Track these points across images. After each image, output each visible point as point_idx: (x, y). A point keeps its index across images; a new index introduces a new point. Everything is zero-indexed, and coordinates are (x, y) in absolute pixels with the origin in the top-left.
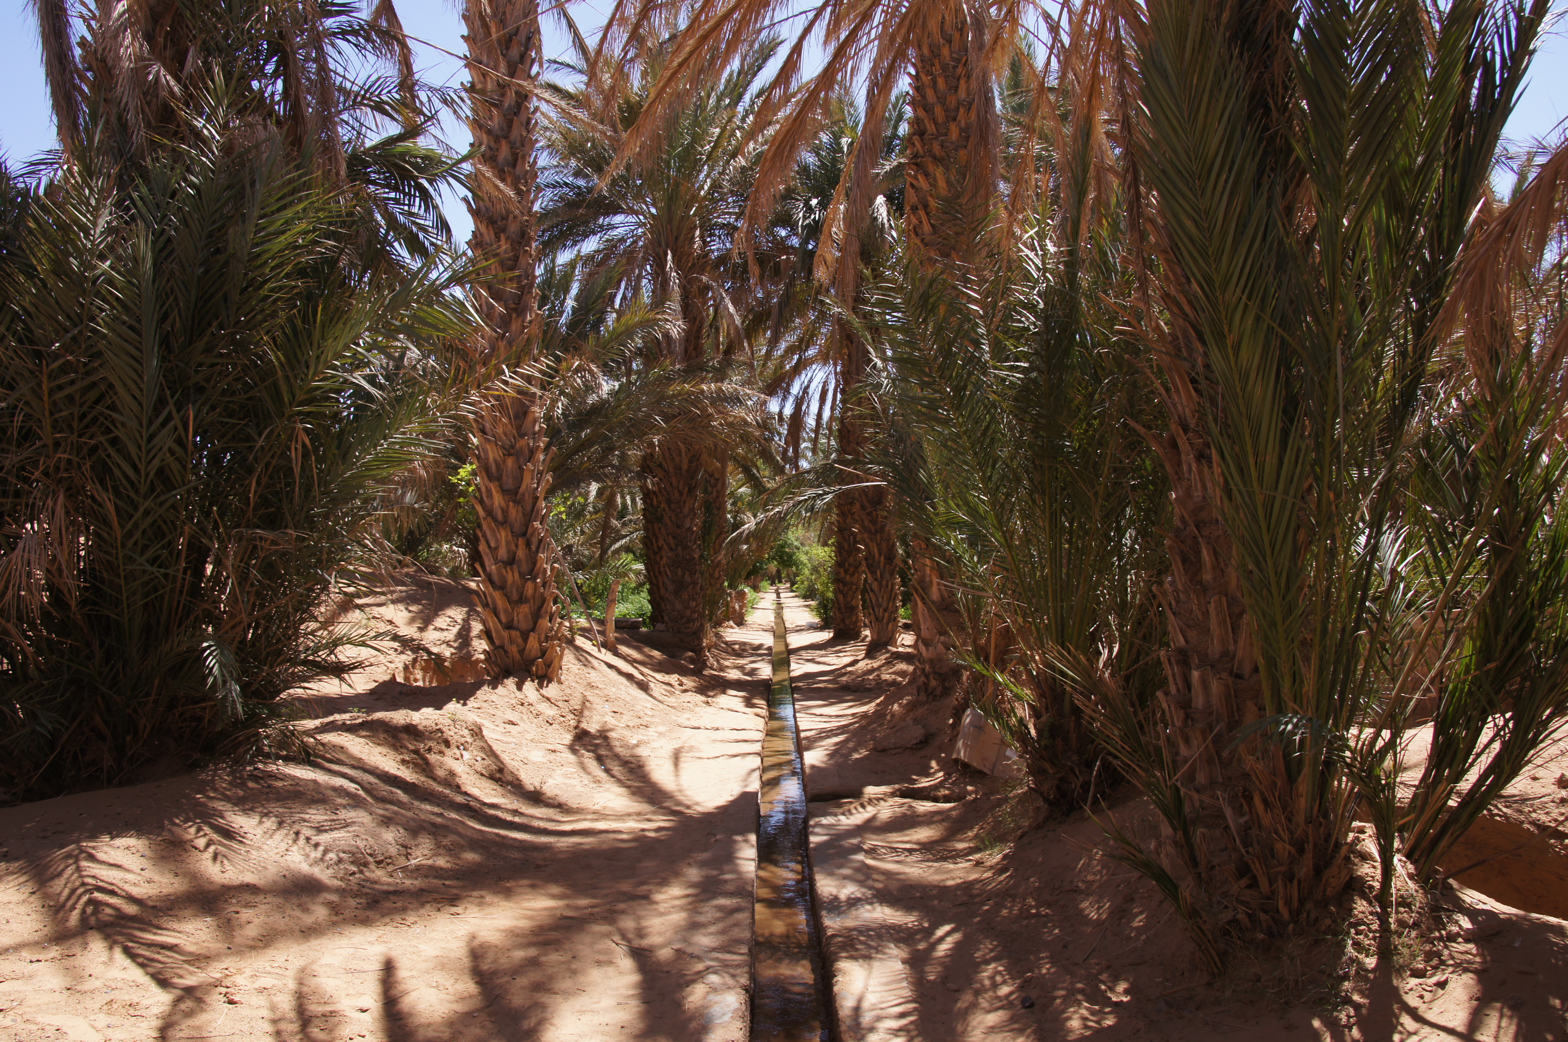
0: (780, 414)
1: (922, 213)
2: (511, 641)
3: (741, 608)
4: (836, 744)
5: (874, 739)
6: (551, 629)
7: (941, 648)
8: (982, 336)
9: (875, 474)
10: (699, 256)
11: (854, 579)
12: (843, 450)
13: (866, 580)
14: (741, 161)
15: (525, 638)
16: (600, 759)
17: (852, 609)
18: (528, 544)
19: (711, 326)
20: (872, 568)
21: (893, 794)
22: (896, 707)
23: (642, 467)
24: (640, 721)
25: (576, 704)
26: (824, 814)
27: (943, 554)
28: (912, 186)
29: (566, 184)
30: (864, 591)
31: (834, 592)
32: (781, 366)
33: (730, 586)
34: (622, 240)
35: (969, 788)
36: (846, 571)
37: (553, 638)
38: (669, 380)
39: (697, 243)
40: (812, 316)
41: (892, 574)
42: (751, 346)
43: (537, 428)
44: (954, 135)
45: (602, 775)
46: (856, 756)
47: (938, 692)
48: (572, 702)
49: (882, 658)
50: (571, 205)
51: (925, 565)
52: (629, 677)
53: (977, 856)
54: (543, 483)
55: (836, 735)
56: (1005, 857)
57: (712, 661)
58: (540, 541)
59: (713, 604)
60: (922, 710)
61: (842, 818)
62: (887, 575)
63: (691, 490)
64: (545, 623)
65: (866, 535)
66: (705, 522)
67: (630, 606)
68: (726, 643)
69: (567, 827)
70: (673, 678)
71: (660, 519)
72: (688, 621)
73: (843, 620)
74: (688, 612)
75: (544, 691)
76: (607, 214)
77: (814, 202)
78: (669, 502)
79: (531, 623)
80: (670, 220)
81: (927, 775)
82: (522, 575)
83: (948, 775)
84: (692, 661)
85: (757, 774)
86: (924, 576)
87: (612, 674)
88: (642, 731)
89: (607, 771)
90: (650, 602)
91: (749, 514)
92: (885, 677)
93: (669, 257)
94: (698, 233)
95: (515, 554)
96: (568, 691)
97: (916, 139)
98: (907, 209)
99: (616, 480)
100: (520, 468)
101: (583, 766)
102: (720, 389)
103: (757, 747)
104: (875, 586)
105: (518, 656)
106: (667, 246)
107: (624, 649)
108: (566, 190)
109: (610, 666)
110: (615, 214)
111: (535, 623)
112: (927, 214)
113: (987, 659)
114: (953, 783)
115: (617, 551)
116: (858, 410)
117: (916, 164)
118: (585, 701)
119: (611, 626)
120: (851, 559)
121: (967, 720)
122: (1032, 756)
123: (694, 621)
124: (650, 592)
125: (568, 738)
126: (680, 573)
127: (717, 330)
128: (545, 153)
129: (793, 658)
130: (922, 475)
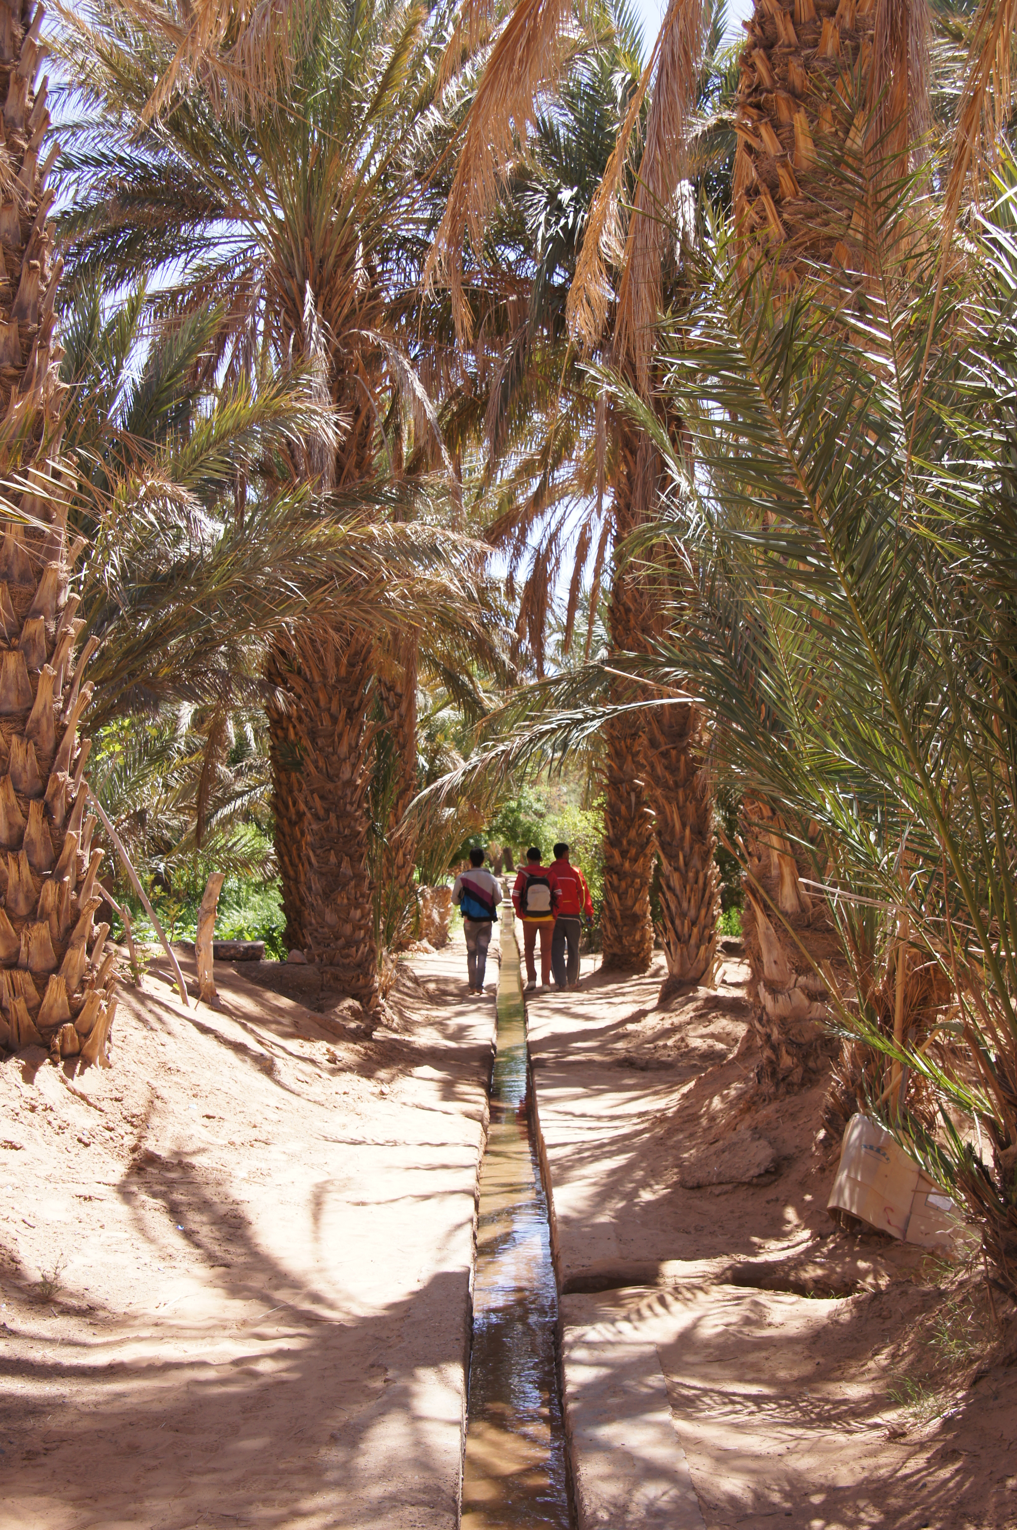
0: (510, 579)
1: (766, 200)
2: (15, 990)
3: (443, 917)
4: (613, 1172)
5: (679, 1164)
6: (91, 967)
7: (800, 998)
8: (892, 415)
9: (678, 684)
10: (362, 295)
11: (638, 867)
12: (617, 643)
13: (658, 868)
14: (433, 117)
15: (42, 985)
16: (174, 1211)
17: (634, 920)
18: (48, 812)
19: (386, 425)
20: (669, 849)
21: (721, 1279)
22: (717, 1103)
23: (269, 674)
24: (254, 1133)
25: (135, 1103)
26: (592, 1319)
27: (804, 827)
28: (749, 149)
29: (121, 160)
30: (656, 889)
31: (604, 889)
32: (510, 498)
33: (425, 879)
34: (224, 269)
35: (862, 1265)
36: (624, 854)
37: (93, 984)
38: (311, 517)
39: (360, 273)
40: (564, 406)
41: (705, 861)
42: (457, 462)
43: (63, 600)
44: (830, 44)
45: (176, 1242)
46: (646, 1196)
47: (796, 1077)
48: (128, 1102)
49: (689, 1011)
50: (126, 198)
51: (769, 847)
52: (239, 1048)
53: (889, 1417)
54: (75, 701)
55: (611, 1154)
56: (948, 1424)
57: (389, 1014)
58: (71, 807)
59: (394, 912)
60: (767, 1111)
61: (623, 1326)
62: (696, 862)
63: (353, 714)
64: (78, 956)
65: (658, 792)
66: (378, 769)
67: (250, 915)
68: (415, 980)
69: (99, 1358)
70: (319, 1049)
71: (298, 765)
72: (348, 944)
73: (619, 939)
74: (348, 929)
75: (76, 1083)
76: (195, 218)
77: (566, 195)
78: (313, 735)
79: (52, 956)
80: (309, 228)
81: (780, 1235)
82: (35, 870)
83: (820, 1236)
84: (355, 1014)
85: (467, 1231)
86: (767, 867)
87: (207, 1043)
88: (259, 1150)
89: (188, 1235)
90: (283, 908)
91: (455, 754)
92: (696, 1043)
93: (309, 296)
94: (360, 251)
95: (22, 830)
96: (121, 1081)
97: (758, 54)
98: (738, 196)
99: (223, 696)
100: (33, 675)
101: (140, 1226)
102: (403, 532)
103: (467, 1179)
104: (675, 880)
105: (27, 1019)
106: (305, 277)
107: (227, 996)
108: (119, 170)
109: (204, 1030)
110: (212, 219)
111: (61, 957)
112: (777, 202)
113: (888, 1019)
114: (831, 1254)
115: (229, 820)
116: (646, 569)
117: (757, 106)
118: (154, 1099)
119: (206, 957)
120: (633, 833)
121: (854, 1132)
122: (992, 1220)
123: (358, 943)
124: (285, 892)
125: (118, 1170)
126: (333, 859)
127: (398, 429)
128: (76, 96)
129: (532, 1006)
130: (766, 682)
